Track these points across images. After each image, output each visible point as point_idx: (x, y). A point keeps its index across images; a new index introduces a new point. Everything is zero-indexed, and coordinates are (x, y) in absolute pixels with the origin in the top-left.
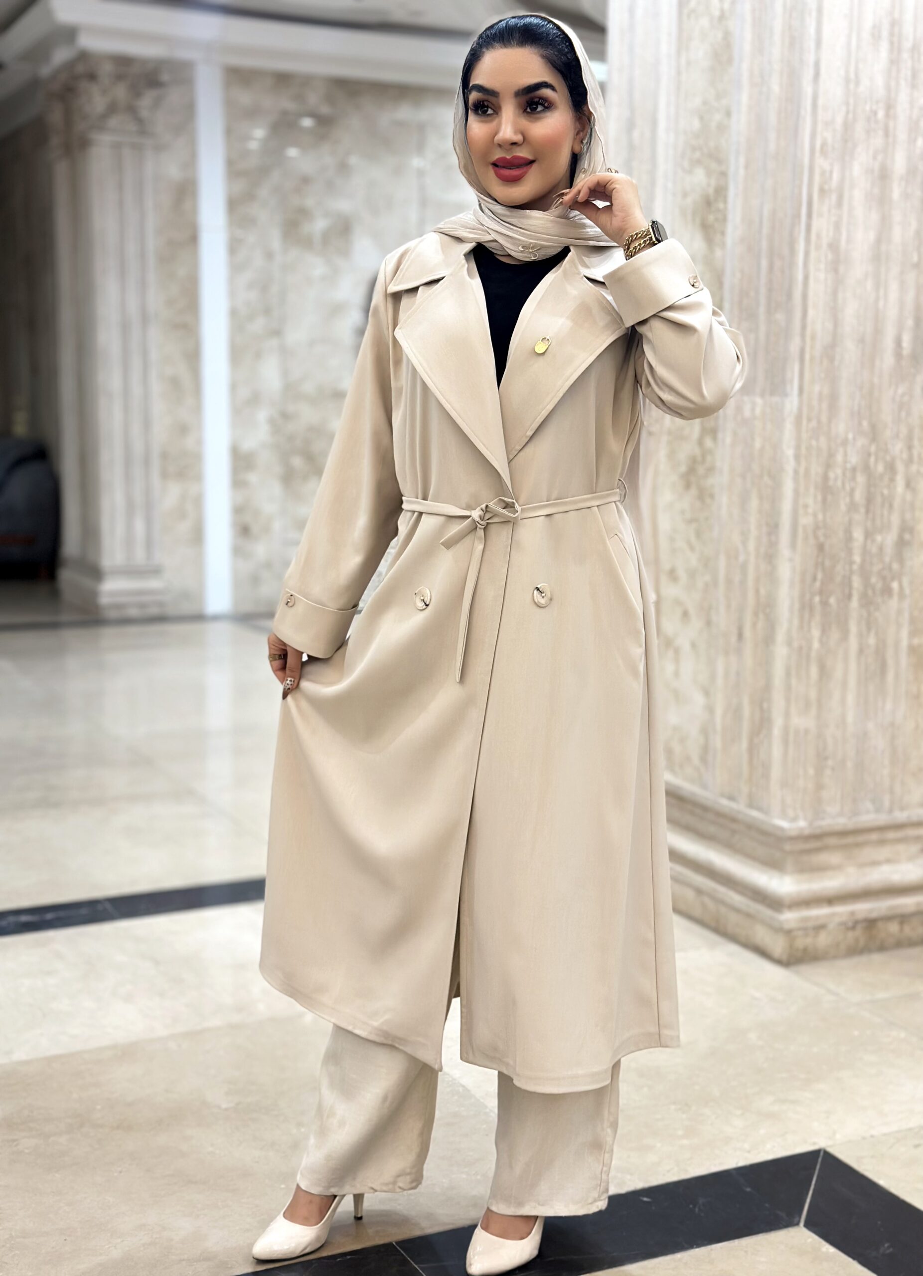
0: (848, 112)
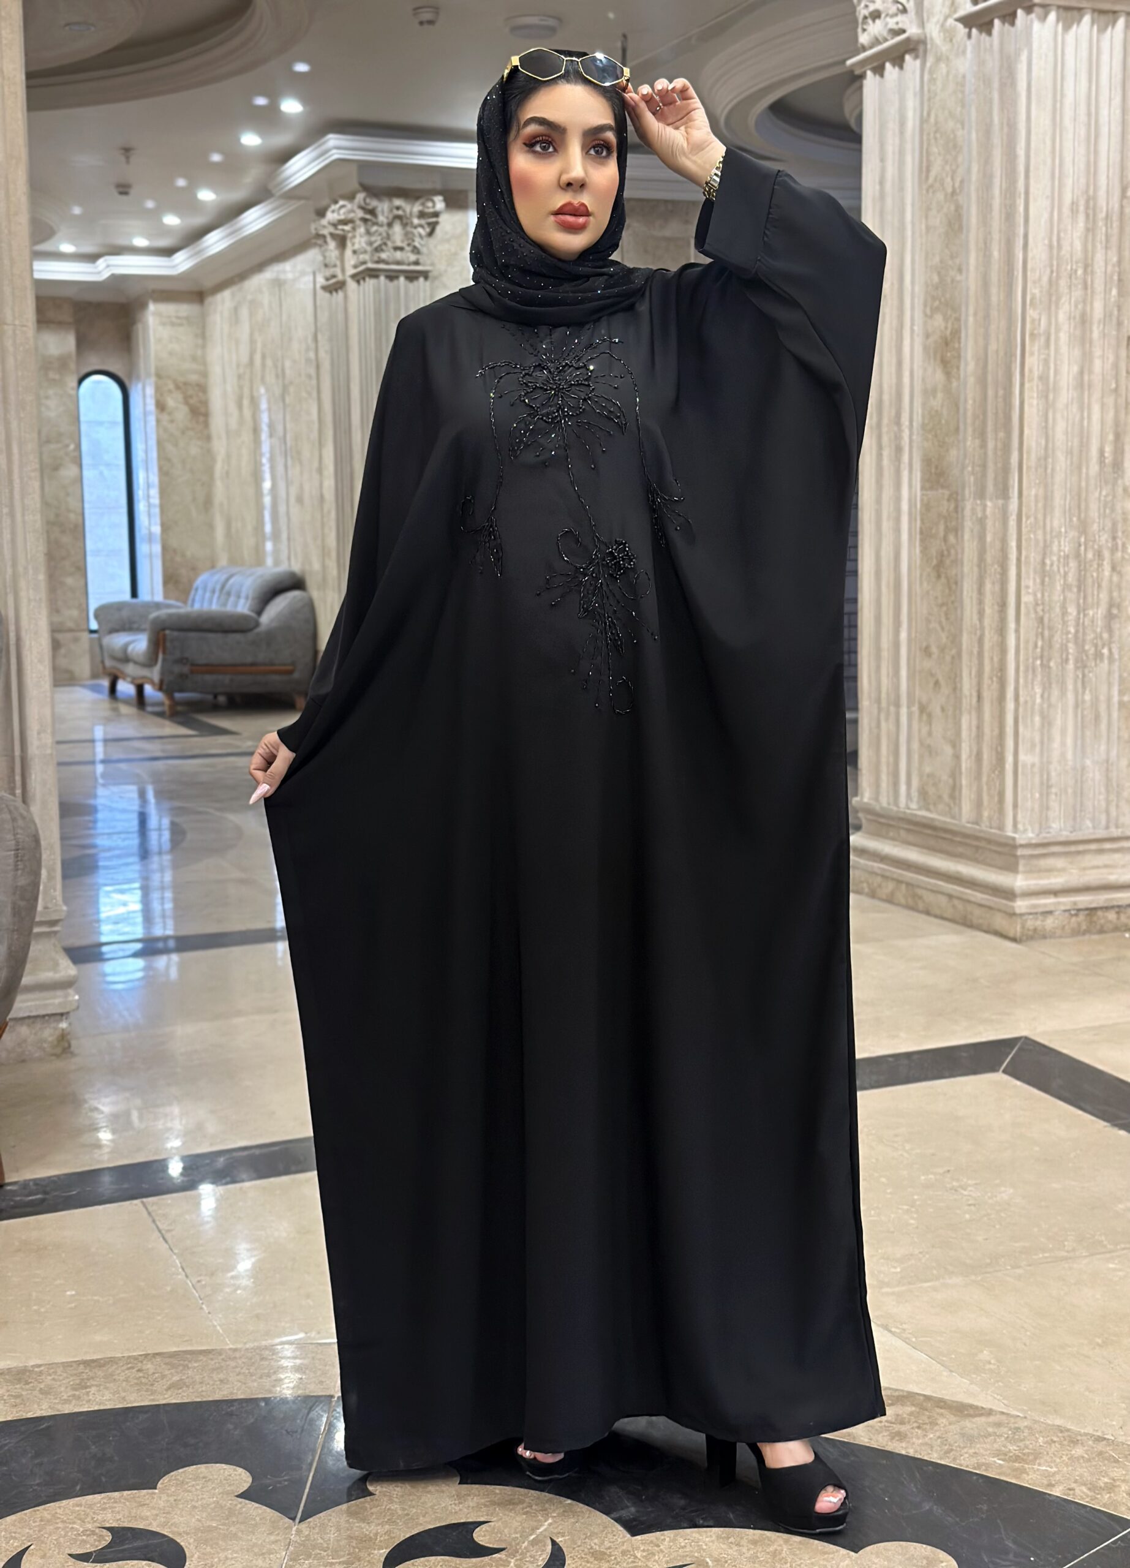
0: (1052, 272)
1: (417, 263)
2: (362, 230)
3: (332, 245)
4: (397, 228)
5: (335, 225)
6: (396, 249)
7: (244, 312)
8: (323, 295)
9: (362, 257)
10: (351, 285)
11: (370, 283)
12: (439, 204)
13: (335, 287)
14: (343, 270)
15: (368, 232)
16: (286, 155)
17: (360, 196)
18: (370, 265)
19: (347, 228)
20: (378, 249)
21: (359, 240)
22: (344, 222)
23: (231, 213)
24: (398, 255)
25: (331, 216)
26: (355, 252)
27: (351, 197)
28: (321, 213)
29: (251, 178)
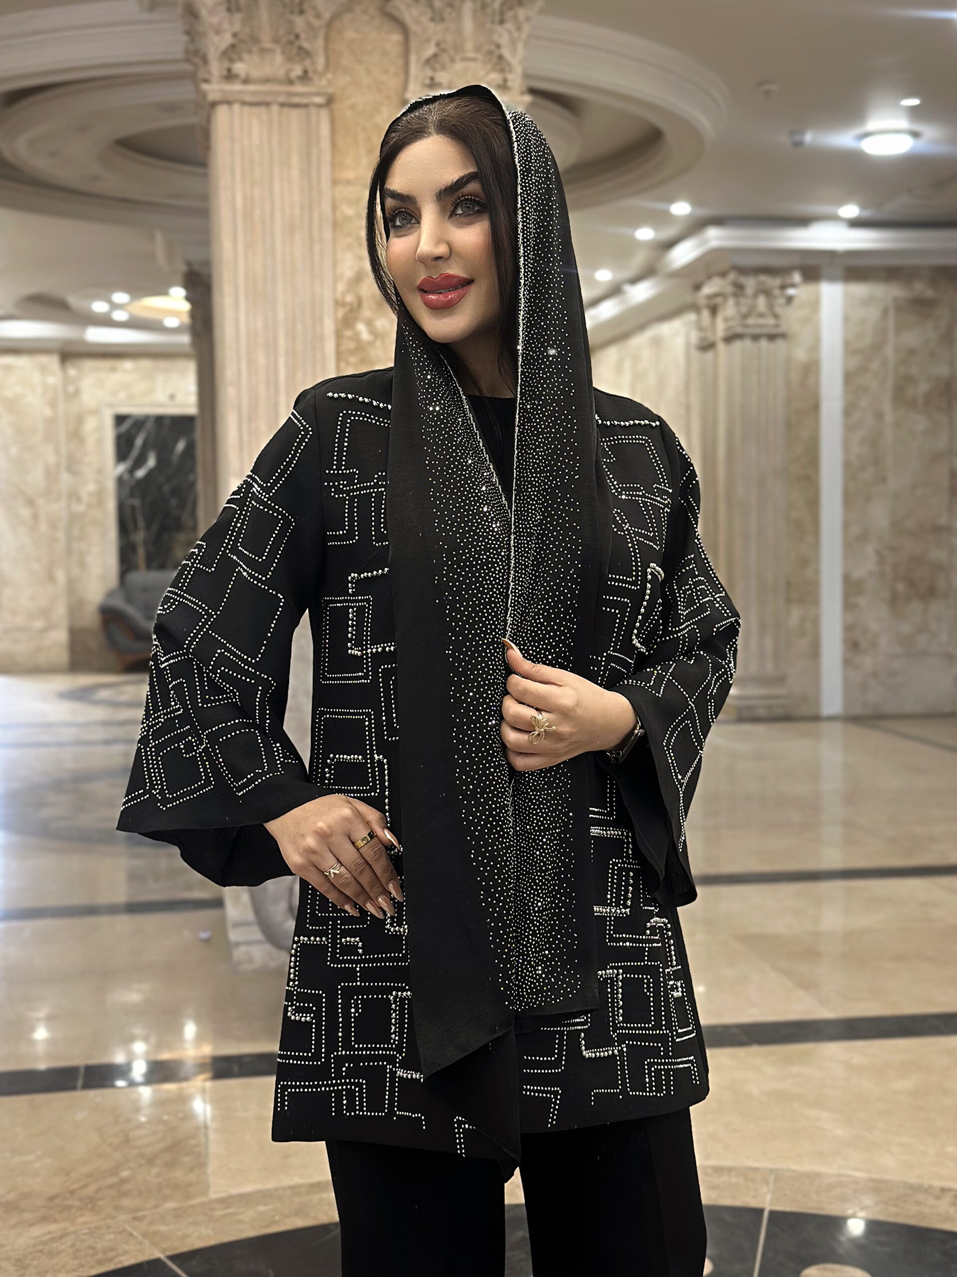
1: (777, 326)
2: (731, 302)
3: (706, 314)
4: (761, 302)
5: (710, 297)
6: (761, 315)
7: (627, 365)
8: (695, 354)
9: (732, 323)
10: (721, 346)
11: (738, 345)
12: (797, 277)
13: (707, 346)
14: (714, 331)
15: (738, 304)
16: (670, 244)
17: (732, 276)
18: (739, 330)
19: (719, 300)
20: (745, 316)
21: (729, 309)
22: (717, 295)
24: (762, 321)
25: (707, 290)
26: (726, 320)
27: (723, 275)
28: (697, 287)
29: (639, 260)
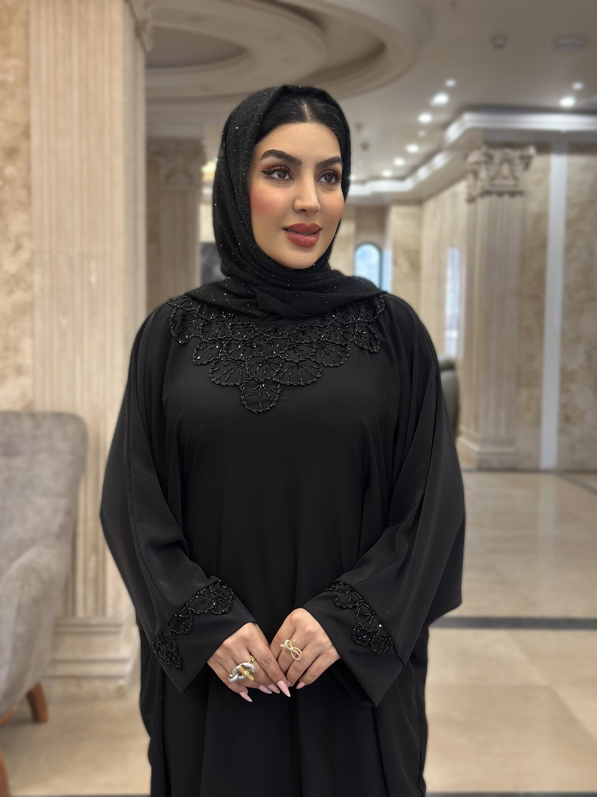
1: (516, 186)
2: (484, 168)
3: (471, 176)
4: (506, 168)
5: (473, 164)
6: (505, 178)
8: (467, 205)
9: (485, 183)
10: (479, 200)
11: (489, 199)
12: (532, 151)
13: (472, 200)
14: (476, 189)
15: (488, 169)
17: (484, 148)
18: (488, 188)
19: (478, 167)
20: (493, 178)
21: (483, 174)
22: (476, 163)
23: (428, 158)
24: (505, 182)
25: (471, 159)
27: (478, 148)
28: (466, 157)
